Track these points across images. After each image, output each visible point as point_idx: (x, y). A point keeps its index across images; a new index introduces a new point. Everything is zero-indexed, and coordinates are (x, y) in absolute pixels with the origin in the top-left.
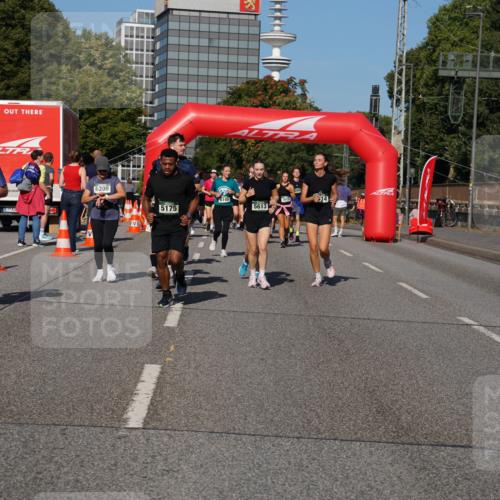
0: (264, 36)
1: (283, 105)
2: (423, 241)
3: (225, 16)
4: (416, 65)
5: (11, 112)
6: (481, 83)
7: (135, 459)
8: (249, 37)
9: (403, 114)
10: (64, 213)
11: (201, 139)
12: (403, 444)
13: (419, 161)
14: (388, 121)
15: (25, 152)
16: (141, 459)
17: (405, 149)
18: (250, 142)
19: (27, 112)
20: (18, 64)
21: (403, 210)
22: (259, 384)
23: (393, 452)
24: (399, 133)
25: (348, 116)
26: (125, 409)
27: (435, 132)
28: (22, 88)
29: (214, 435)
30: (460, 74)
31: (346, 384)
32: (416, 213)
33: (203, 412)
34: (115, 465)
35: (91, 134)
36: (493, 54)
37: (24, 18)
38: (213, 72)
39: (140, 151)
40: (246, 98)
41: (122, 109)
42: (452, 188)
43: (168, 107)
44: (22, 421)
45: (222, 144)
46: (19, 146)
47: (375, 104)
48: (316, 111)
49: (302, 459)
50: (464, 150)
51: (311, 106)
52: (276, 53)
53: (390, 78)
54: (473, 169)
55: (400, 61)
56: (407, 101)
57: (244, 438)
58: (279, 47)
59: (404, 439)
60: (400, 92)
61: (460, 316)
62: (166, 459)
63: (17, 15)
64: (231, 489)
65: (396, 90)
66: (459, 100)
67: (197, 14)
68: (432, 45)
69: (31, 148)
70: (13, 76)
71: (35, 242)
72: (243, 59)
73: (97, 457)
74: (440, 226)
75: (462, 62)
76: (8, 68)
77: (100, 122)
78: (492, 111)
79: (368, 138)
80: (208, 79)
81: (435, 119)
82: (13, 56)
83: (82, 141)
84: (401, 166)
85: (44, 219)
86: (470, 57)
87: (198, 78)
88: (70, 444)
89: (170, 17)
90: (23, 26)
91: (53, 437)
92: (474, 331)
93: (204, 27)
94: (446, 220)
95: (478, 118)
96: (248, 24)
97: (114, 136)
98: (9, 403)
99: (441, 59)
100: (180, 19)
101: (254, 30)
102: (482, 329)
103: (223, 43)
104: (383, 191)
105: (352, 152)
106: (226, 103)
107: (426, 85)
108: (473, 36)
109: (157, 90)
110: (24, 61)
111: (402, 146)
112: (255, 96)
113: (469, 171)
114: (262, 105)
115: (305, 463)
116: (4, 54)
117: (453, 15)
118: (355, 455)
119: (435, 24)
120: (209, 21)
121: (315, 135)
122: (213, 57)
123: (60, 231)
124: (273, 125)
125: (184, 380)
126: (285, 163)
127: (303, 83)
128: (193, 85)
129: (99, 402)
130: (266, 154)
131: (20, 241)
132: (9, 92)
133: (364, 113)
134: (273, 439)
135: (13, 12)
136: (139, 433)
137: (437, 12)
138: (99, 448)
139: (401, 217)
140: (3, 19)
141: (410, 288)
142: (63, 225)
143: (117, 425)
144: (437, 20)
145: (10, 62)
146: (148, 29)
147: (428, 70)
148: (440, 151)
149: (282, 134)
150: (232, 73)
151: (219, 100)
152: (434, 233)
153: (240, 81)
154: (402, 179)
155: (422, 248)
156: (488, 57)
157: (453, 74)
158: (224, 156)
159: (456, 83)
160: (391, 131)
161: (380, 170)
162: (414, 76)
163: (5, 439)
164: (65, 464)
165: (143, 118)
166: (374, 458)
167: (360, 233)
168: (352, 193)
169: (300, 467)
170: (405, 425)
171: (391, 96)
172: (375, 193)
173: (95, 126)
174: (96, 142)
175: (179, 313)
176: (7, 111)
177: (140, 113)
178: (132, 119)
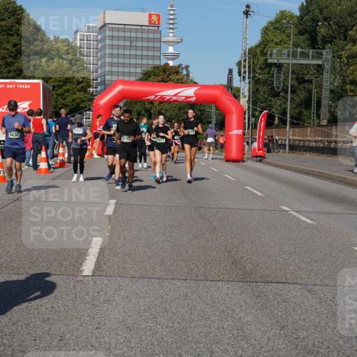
0: (163, 39)
1: (175, 81)
2: (260, 161)
3: (139, 27)
4: (255, 56)
5: (11, 86)
6: (293, 66)
7: (87, 294)
8: (154, 40)
9: (247, 86)
10: (43, 147)
11: (126, 102)
12: (247, 282)
13: (257, 113)
14: (238, 90)
16: (91, 294)
17: (249, 107)
18: (156, 103)
19: (21, 86)
20: (15, 57)
21: (248, 143)
22: (162, 248)
23: (242, 287)
24: (245, 97)
25: (214, 87)
26: (81, 265)
27: (266, 96)
28: (18, 72)
29: (134, 279)
30: (280, 61)
31: (214, 247)
32: (255, 145)
33: (127, 265)
34: (75, 297)
35: (59, 99)
36: (299, 50)
37: (18, 30)
38: (133, 61)
39: (89, 110)
40: (153, 76)
41: (79, 83)
42: (277, 130)
43: (106, 82)
45: (139, 104)
47: (230, 80)
48: (195, 84)
49: (187, 292)
50: (283, 107)
51: (192, 81)
52: (171, 50)
53: (239, 64)
54: (288, 119)
55: (245, 54)
56: (249, 78)
57: (153, 281)
58: (173, 46)
59: (248, 279)
60: (245, 72)
61: (282, 205)
62: (106, 294)
63: (14, 28)
64: (145, 311)
65: (242, 71)
66: (280, 77)
67: (122, 26)
68: (264, 44)
69: (23, 108)
70: (13, 65)
72: (151, 53)
73: (65, 293)
74: (270, 152)
75: (281, 54)
76: (9, 60)
77: (65, 92)
78: (299, 84)
79: (226, 100)
80: (130, 65)
81: (266, 88)
82: (12, 53)
83: (54, 104)
84: (247, 117)
86: (286, 51)
87: (124, 65)
89: (107, 28)
90: (18, 35)
92: (290, 214)
93: (127, 34)
94: (274, 148)
95: (291, 88)
96: (154, 32)
97: (74, 100)
98: (11, 261)
99: (269, 52)
100: (112, 29)
101: (157, 36)
102: (294, 213)
103: (139, 44)
104: (236, 132)
105: (217, 109)
106: (141, 80)
107: (261, 68)
108: (288, 39)
109: (99, 72)
110: (19, 56)
111: (247, 105)
112: (158, 76)
113: (286, 120)
114: (163, 81)
115: (189, 294)
116: (6, 52)
117: (276, 26)
118: (219, 289)
119: (265, 31)
120: (130, 31)
121: (194, 98)
122: (133, 52)
123: (42, 158)
124: (169, 93)
125: (117, 246)
126: (177, 115)
127: (187, 67)
128: (121, 69)
129: (66, 260)
130: (166, 110)
132: (11, 75)
133: (224, 85)
134: (169, 281)
135: (12, 27)
136: (90, 278)
137: (266, 25)
138: (66, 288)
139: (246, 147)
140: (6, 31)
141: (251, 189)
142: (43, 154)
143: (76, 274)
144: (266, 29)
145: (10, 56)
147: (262, 59)
148: (269, 107)
149: (175, 98)
150: (145, 62)
151: (137, 78)
152: (266, 157)
153: (150, 66)
154: (247, 124)
155: (259, 165)
156: (297, 51)
157: (276, 61)
158: (141, 112)
159: (277, 67)
160: (239, 96)
161: (234, 119)
162: (253, 63)
165: (91, 89)
166: (230, 291)
167: (222, 157)
168: (217, 133)
169: (186, 297)
170: (248, 271)
171: (240, 75)
172: (231, 133)
173: (62, 94)
174: (63, 104)
175: (113, 207)
176: (8, 86)
177: (89, 86)
178: (84, 90)
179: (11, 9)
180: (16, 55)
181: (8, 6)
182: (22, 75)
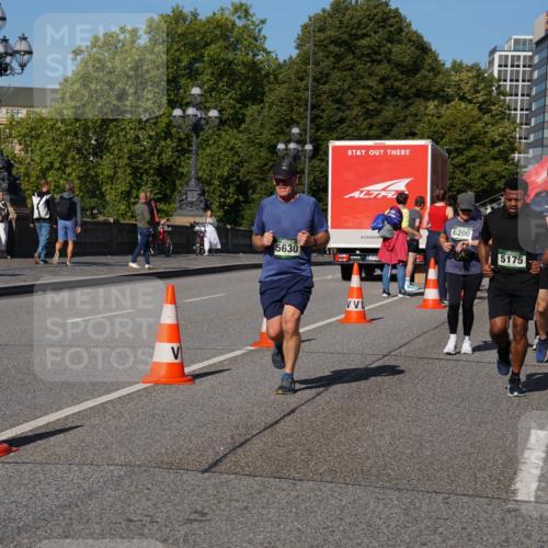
5: (377, 153)
7: (529, 536)
15: (390, 196)
16: (536, 537)
19: (394, 152)
20: (383, 101)
26: (512, 479)
28: (385, 128)
34: (507, 541)
35: (458, 174)
37: (390, 52)
41: (494, 144)
43: (545, 142)
44: (400, 486)
46: (384, 190)
63: (383, 50)
69: (397, 191)
71: (400, 292)
73: (486, 531)
76: (372, 106)
77: (468, 161)
82: (378, 93)
83: (448, 183)
85: (410, 267)
88: (454, 515)
90: (389, 61)
91: (435, 505)
97: (484, 176)
98: (385, 466)
109: (533, 124)
116: (368, 92)
129: (483, 469)
131: (384, 292)
132: (372, 132)
135: (379, 47)
138: (487, 521)
140: (368, 55)
142: (432, 274)
143: (504, 496)
145: (374, 100)
146: (525, 57)
163: (385, 505)
164: (451, 537)
165: (516, 155)
173: (463, 165)
174: (465, 183)
176: (372, 153)
177: (513, 150)
178: (504, 156)
179: (380, 15)
180: (384, 97)
181: (375, 11)
182: (392, 133)
